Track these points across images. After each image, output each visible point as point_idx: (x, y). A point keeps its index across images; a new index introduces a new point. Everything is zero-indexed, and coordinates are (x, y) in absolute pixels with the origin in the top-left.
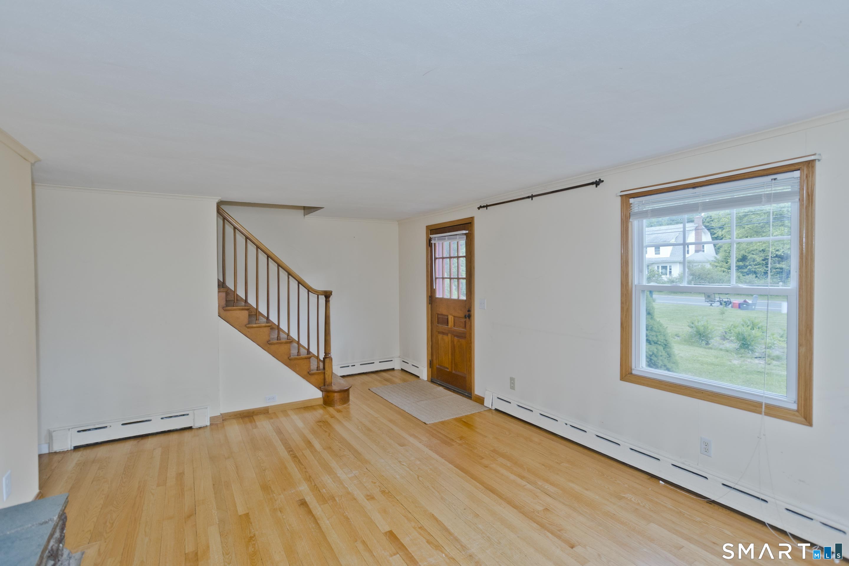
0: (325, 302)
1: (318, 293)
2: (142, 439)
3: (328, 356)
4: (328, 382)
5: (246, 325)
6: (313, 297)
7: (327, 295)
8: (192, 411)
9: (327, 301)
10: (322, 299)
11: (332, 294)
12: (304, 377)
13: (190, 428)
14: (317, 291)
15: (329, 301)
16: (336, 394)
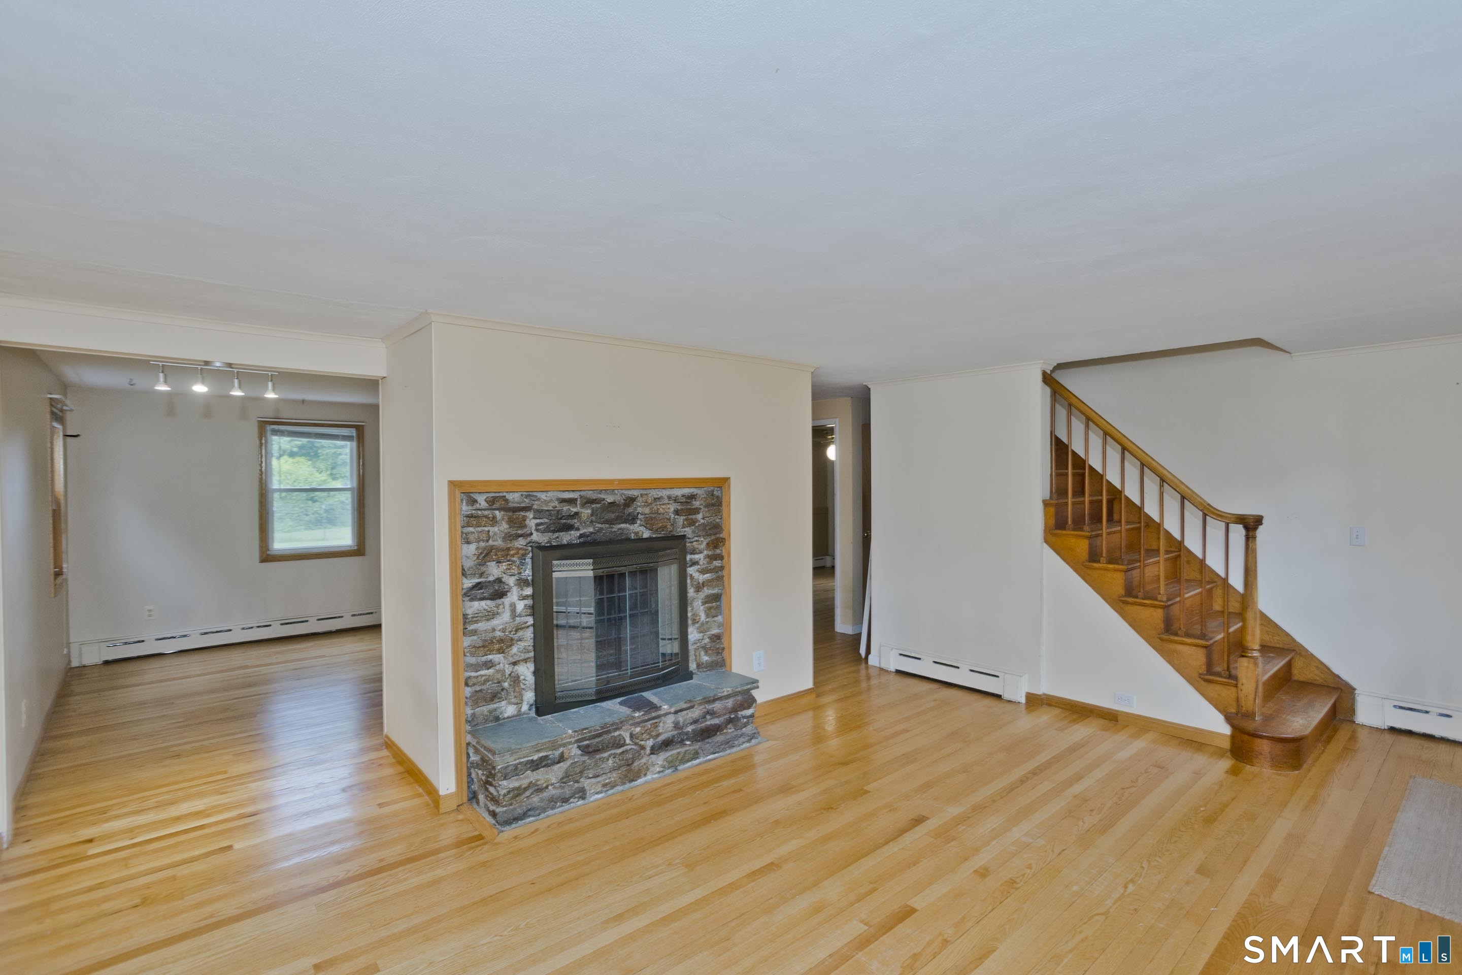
0: (1243, 539)
1: (1230, 520)
2: (946, 687)
3: (1250, 655)
4: (1244, 709)
5: (1084, 562)
6: (1216, 529)
7: (1251, 524)
8: (1004, 674)
9: (1250, 537)
10: (1238, 533)
11: (1263, 522)
12: (1190, 681)
13: (998, 697)
14: (1223, 514)
15: (1254, 538)
16: (1265, 742)
